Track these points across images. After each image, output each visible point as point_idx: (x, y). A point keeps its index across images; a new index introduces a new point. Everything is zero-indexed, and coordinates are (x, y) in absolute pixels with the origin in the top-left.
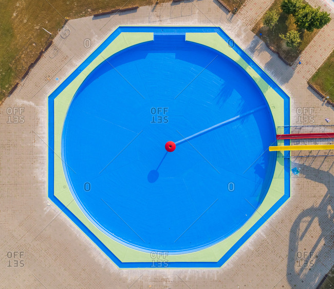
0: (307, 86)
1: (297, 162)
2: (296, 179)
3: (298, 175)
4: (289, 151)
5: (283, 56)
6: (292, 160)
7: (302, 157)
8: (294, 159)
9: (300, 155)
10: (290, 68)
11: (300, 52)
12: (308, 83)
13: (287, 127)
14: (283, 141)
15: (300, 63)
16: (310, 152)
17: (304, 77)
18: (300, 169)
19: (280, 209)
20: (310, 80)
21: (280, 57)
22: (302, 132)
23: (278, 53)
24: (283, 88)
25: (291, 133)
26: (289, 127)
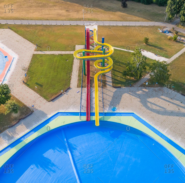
0: (52, 102)
1: (107, 109)
2: (120, 109)
3: (117, 108)
4: (99, 113)
5: (24, 116)
6: (106, 111)
7: (103, 105)
8: (105, 110)
9: (102, 106)
10: (35, 112)
11: (25, 106)
12: (49, 101)
13: (81, 114)
14: (91, 117)
15: (33, 106)
16: (100, 101)
17: (44, 104)
18: (112, 107)
19: (144, 119)
20: (47, 101)
21: (24, 118)
22: (85, 105)
23: (20, 120)
24: (49, 116)
25: (86, 112)
26: (81, 113)
